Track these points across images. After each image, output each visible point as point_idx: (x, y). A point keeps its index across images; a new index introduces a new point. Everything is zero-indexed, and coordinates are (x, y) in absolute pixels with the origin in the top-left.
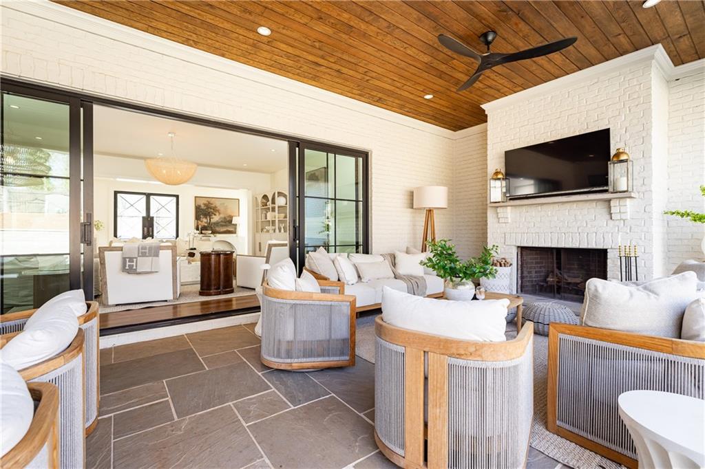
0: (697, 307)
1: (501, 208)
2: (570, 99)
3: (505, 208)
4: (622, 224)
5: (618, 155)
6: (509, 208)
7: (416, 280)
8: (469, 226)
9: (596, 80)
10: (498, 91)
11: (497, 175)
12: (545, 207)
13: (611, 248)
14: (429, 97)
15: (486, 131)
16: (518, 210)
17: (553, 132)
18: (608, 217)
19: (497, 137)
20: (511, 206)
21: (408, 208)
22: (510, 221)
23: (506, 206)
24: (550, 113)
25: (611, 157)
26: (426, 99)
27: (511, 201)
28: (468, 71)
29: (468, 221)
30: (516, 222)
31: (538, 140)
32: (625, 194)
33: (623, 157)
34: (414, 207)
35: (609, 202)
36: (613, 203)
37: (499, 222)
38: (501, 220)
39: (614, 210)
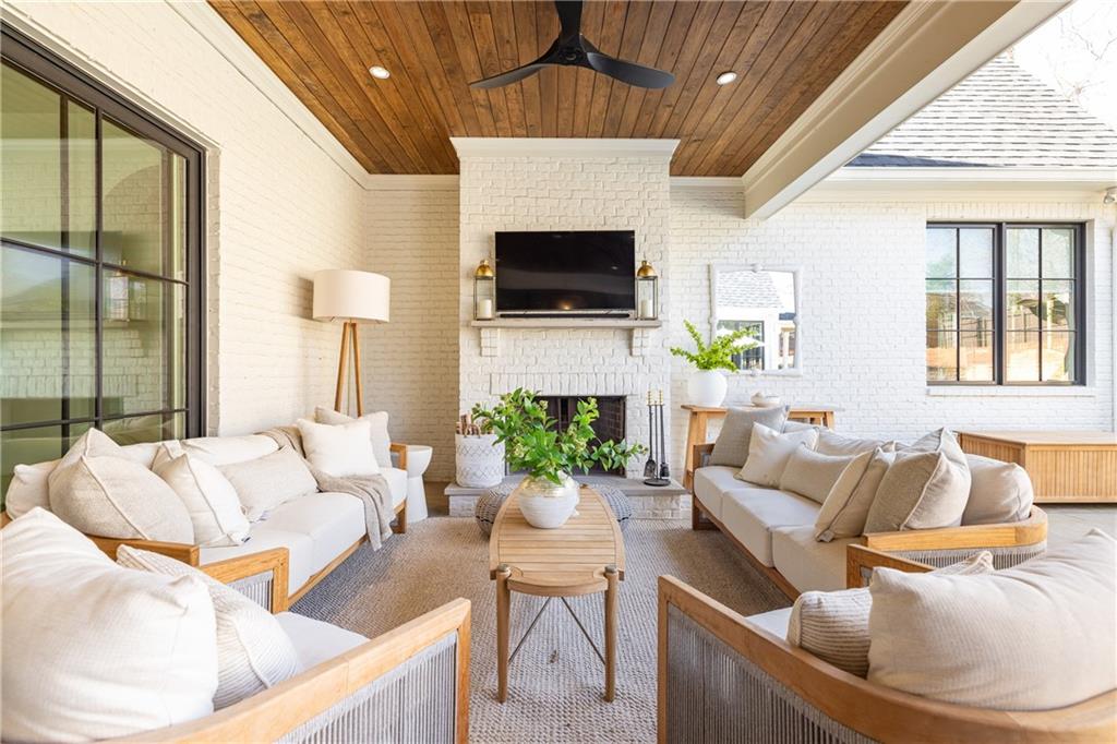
0: (1008, 475)
1: (488, 330)
2: (584, 175)
3: (493, 331)
4: (641, 363)
5: (644, 269)
6: (499, 330)
7: (376, 486)
8: (394, 359)
9: (614, 160)
10: (496, 121)
11: (484, 271)
12: (552, 332)
13: (632, 395)
14: (380, 73)
15: (456, 189)
16: (513, 334)
17: (563, 218)
18: (627, 351)
19: (477, 205)
20: (501, 327)
21: (294, 315)
22: (499, 354)
23: (497, 327)
24: (558, 188)
25: (636, 271)
26: (370, 76)
27: (502, 320)
28: (489, 54)
29: (394, 351)
30: (508, 355)
31: (542, 224)
32: (654, 322)
33: (650, 274)
34: (316, 314)
35: (630, 331)
36: (636, 333)
37: (481, 354)
38: (484, 351)
39: (636, 342)
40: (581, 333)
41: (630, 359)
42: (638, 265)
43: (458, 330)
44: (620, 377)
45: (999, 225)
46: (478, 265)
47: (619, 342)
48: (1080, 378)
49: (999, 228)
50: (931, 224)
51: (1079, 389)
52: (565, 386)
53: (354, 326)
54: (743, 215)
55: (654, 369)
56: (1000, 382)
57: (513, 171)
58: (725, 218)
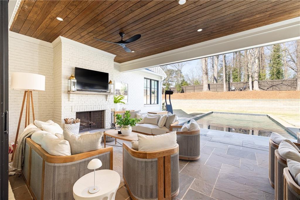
4: (108, 102)
5: (111, 82)
13: (107, 110)
14: (59, 19)
16: (78, 95)
18: (106, 100)
20: (76, 93)
22: (74, 100)
23: (74, 93)
35: (107, 96)
36: (108, 96)
37: (69, 101)
38: (70, 100)
39: (108, 98)
40: (96, 95)
41: (106, 102)
42: (109, 81)
43: (61, 94)
44: (104, 106)
45: (151, 79)
46: (71, 76)
47: (104, 97)
48: (158, 103)
49: (151, 80)
50: (145, 78)
51: (158, 105)
52: (92, 109)
53: (31, 92)
54: (120, 71)
55: (111, 104)
56: (151, 104)
57: (78, 51)
58: (117, 71)
